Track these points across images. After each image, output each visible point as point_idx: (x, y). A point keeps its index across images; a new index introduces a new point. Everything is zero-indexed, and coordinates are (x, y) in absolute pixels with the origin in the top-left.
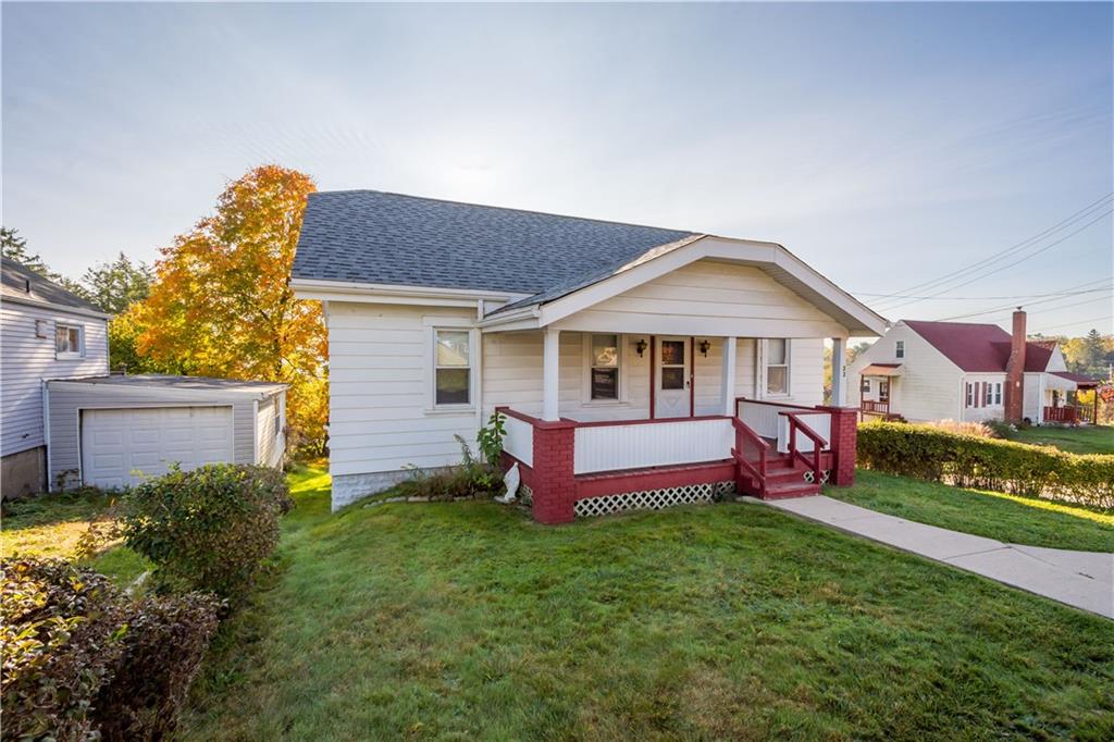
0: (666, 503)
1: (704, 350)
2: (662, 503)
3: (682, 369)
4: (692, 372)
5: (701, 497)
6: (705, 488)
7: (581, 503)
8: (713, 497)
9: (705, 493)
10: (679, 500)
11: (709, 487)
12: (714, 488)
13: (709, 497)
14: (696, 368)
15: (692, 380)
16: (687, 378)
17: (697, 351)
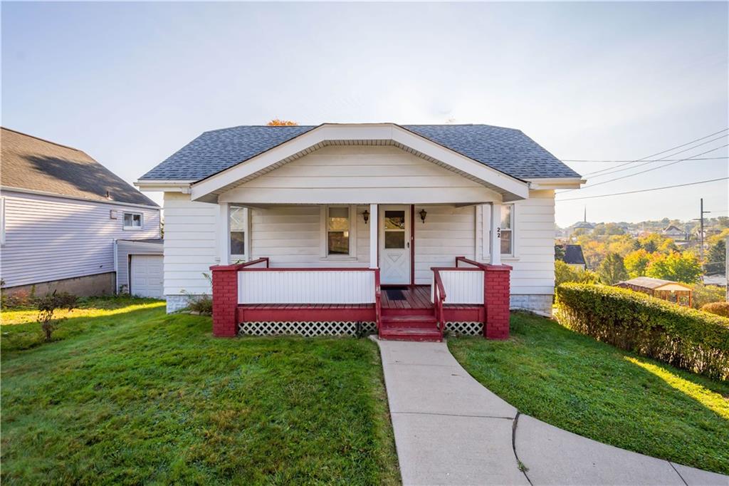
0: (315, 333)
1: (423, 218)
2: (311, 332)
3: (404, 232)
4: (413, 235)
5: (346, 332)
6: (349, 325)
7: (246, 325)
8: (356, 333)
9: (349, 329)
10: (326, 332)
11: (353, 325)
12: (357, 325)
13: (353, 332)
14: (416, 232)
15: (413, 242)
16: (407, 239)
17: (417, 218)
